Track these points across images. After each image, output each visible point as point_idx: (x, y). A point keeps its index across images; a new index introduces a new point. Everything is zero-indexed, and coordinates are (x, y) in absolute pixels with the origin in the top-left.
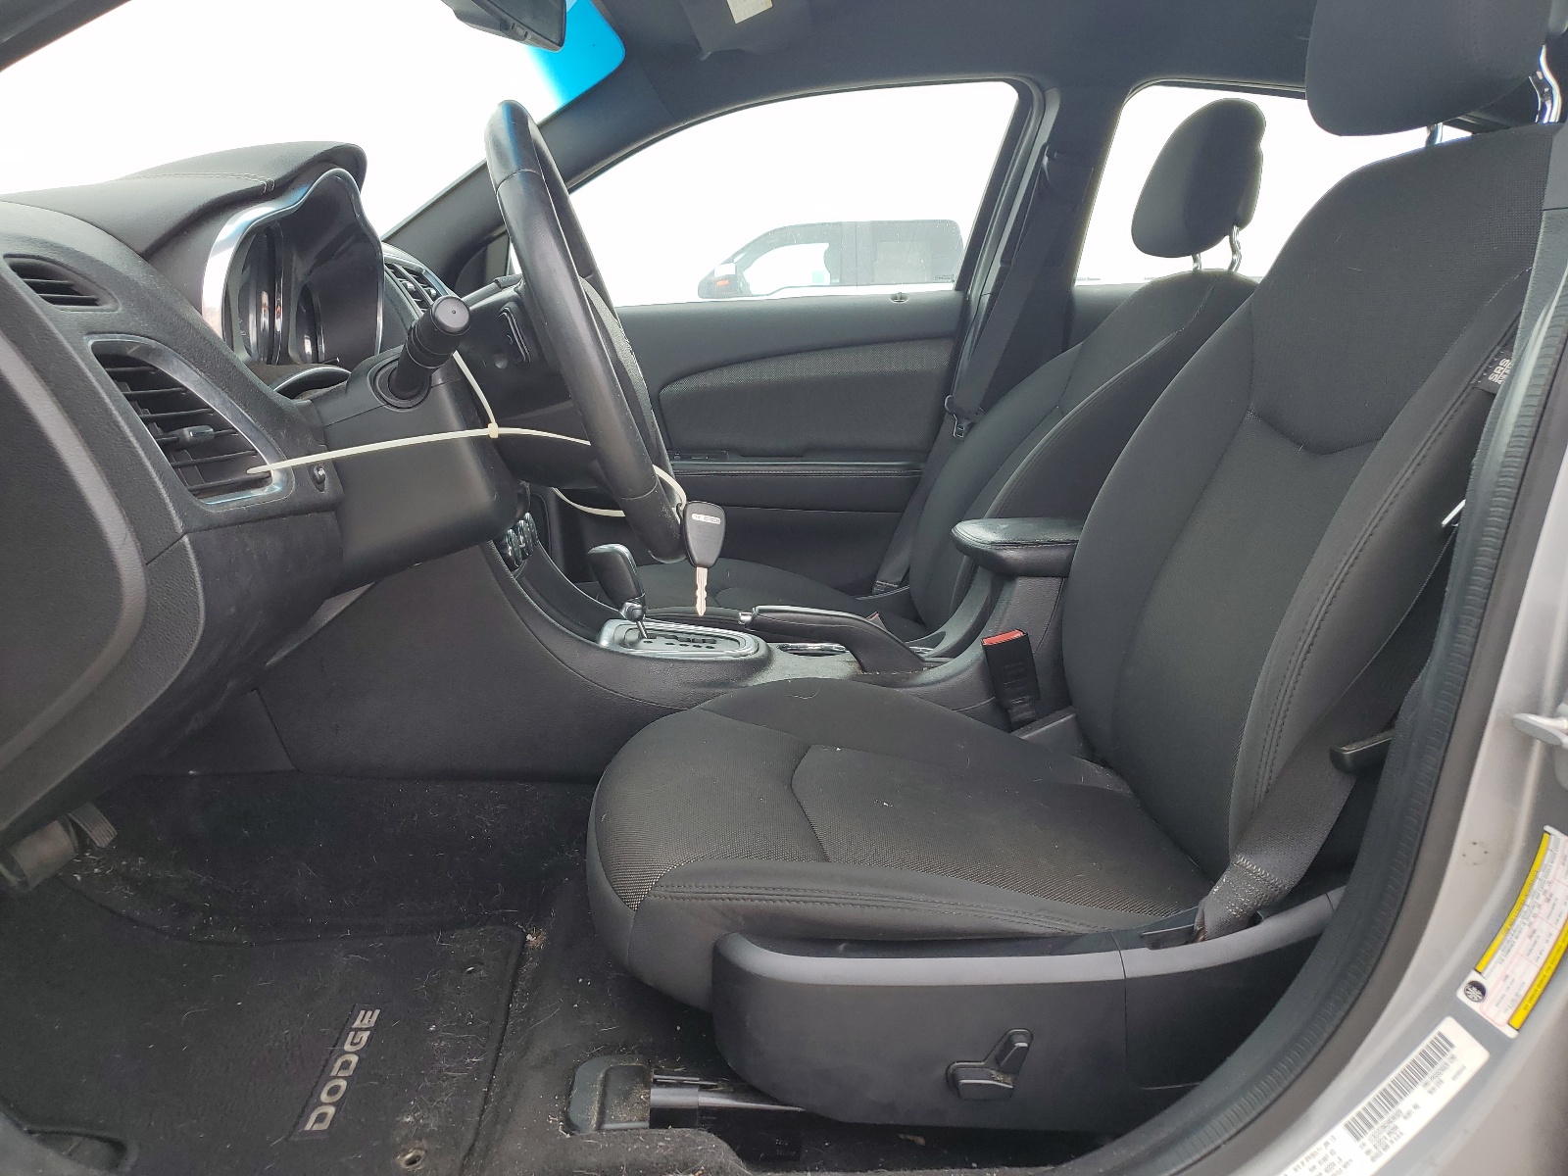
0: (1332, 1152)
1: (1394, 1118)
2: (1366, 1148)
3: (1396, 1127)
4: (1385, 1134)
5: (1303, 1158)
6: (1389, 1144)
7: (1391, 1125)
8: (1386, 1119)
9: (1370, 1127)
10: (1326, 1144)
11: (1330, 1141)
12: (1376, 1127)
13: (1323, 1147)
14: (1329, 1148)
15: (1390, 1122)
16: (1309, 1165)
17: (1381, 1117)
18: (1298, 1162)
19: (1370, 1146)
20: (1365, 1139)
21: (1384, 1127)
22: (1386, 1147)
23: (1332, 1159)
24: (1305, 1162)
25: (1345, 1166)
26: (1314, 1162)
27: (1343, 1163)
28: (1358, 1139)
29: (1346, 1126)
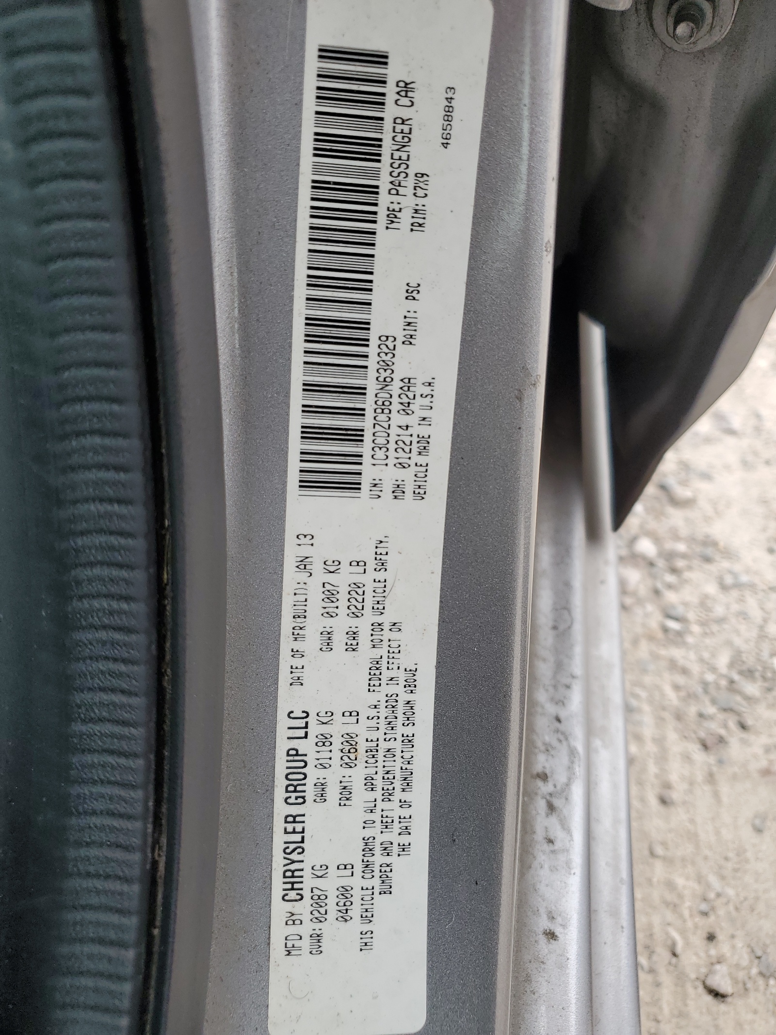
0: (332, 567)
1: (387, 366)
2: (388, 488)
3: (408, 383)
4: (398, 419)
5: (286, 644)
6: (424, 431)
7: (395, 387)
8: (372, 387)
9: (356, 436)
10: (303, 564)
11: (305, 551)
12: (367, 423)
13: (303, 577)
14: (317, 567)
15: (385, 384)
16: (312, 642)
17: (361, 391)
18: (285, 661)
19: (389, 475)
20: (368, 472)
21: (384, 407)
22: (424, 445)
23: (342, 580)
24: (297, 646)
25: (382, 565)
26: (315, 624)
27: (371, 564)
28: (355, 487)
29: (305, 485)
